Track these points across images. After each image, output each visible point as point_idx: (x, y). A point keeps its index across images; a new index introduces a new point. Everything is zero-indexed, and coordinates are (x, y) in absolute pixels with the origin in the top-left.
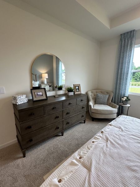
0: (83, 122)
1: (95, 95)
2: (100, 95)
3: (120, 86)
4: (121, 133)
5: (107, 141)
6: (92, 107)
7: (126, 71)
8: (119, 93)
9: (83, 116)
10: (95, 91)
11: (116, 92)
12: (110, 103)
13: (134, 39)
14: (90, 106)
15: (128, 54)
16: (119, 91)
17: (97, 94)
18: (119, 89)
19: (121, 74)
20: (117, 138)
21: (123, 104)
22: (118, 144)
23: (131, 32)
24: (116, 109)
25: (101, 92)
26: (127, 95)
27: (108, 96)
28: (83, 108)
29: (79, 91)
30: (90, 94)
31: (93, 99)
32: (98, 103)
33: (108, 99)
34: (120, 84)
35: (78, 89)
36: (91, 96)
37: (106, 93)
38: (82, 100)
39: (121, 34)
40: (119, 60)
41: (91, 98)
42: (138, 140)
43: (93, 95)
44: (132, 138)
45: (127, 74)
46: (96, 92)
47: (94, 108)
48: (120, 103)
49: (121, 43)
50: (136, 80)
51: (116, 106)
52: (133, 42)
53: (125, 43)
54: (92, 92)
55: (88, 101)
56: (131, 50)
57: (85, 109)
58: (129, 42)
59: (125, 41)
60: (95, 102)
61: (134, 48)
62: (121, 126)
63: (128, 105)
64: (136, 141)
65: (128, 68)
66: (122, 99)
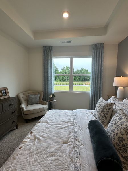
0: (15, 128)
1: (27, 97)
2: (32, 96)
3: (47, 86)
4: (47, 126)
5: (35, 140)
6: (25, 109)
7: (50, 74)
8: (47, 92)
9: (13, 122)
10: (27, 92)
11: (45, 91)
12: (42, 102)
13: (52, 52)
14: (23, 108)
15: (50, 62)
16: (47, 90)
17: (29, 95)
18: (47, 88)
19: (47, 77)
20: (44, 132)
21: (51, 100)
22: (44, 137)
23: (50, 46)
24: (46, 106)
25: (33, 93)
26: (53, 93)
27: (39, 96)
28: (13, 113)
29: (6, 95)
30: (21, 96)
31: (25, 100)
32: (31, 104)
33: (40, 98)
34: (47, 85)
35: (5, 93)
36: (23, 98)
37: (37, 93)
38: (10, 105)
39: (44, 47)
40: (45, 66)
41: (22, 100)
42: (58, 127)
43: (25, 97)
44: (55, 127)
45: (51, 76)
46: (28, 94)
47: (27, 109)
48: (49, 100)
49: (45, 53)
50: (60, 80)
51: (46, 103)
52: (52, 54)
53: (47, 53)
54: (23, 94)
55: (20, 103)
56: (52, 60)
57: (16, 113)
58: (50, 53)
59: (47, 52)
60: (28, 103)
61: (53, 58)
62: (47, 120)
63: (55, 101)
64: (57, 128)
65: (51, 72)
66: (50, 96)
